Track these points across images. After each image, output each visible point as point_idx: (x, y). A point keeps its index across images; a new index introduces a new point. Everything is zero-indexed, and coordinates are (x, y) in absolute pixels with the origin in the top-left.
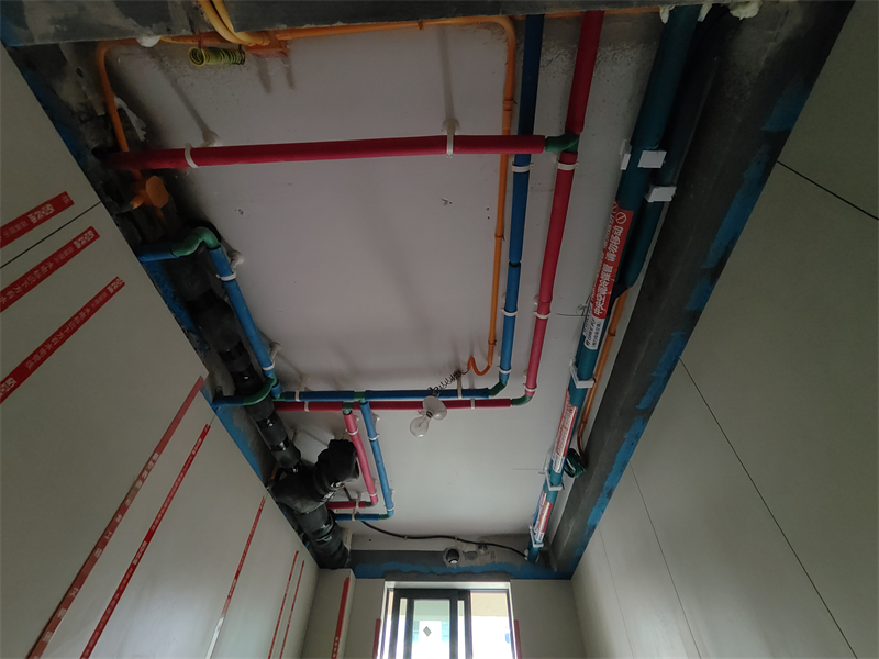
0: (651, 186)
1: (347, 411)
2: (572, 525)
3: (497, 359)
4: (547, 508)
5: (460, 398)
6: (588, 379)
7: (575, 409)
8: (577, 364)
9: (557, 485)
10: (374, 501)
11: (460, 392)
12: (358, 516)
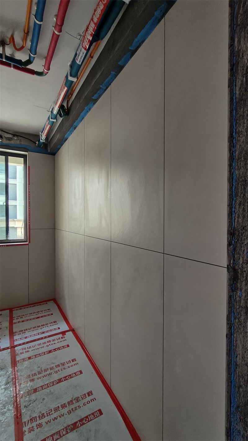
4: (48, 127)
5: (4, 60)
6: (74, 77)
7: (66, 88)
9: (54, 119)
11: (4, 56)
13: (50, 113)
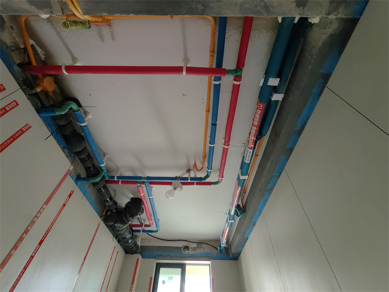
0: (273, 93)
1: (139, 185)
2: (238, 237)
3: (206, 164)
4: (228, 230)
5: (189, 181)
6: (245, 175)
7: (240, 188)
8: (241, 168)
9: (232, 220)
10: (151, 224)
11: (189, 178)
12: (144, 231)
13: (228, 215)
